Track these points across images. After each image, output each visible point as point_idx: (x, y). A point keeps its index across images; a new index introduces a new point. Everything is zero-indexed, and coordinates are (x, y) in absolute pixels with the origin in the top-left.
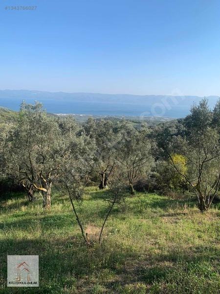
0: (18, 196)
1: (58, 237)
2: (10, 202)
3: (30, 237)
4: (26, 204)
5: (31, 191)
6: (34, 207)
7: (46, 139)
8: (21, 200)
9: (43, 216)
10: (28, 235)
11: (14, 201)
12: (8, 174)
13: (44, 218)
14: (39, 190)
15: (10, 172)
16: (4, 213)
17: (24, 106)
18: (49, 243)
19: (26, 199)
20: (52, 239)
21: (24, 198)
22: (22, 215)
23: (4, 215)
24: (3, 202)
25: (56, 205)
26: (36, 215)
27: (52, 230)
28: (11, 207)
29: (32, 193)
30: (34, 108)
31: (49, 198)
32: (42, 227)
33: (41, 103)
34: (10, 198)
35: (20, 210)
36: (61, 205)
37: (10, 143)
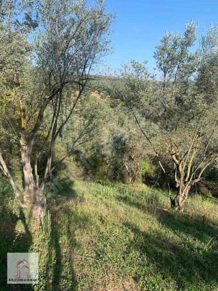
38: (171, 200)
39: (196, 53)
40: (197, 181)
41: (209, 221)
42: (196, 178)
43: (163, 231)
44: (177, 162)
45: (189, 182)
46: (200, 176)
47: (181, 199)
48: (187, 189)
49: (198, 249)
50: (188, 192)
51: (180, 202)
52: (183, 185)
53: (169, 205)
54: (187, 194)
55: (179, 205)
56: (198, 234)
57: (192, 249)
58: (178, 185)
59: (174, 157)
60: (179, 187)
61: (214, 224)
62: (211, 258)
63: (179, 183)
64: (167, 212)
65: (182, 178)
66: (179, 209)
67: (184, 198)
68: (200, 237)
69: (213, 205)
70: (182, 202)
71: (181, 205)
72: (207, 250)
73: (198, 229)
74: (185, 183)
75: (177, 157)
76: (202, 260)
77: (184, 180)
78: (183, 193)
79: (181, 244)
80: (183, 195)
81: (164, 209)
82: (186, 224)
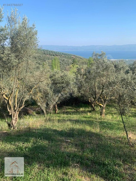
0: (86, 107)
1: (109, 135)
2: (81, 109)
3: (93, 131)
4: (90, 112)
5: (93, 105)
6: (95, 114)
7: (106, 75)
8: (87, 109)
9: (100, 121)
10: (92, 129)
11: (84, 109)
12: (81, 94)
13: (101, 122)
14: (99, 105)
15: (83, 92)
16: (79, 114)
17: (94, 54)
18: (104, 137)
19: (90, 109)
20: (106, 135)
21: (89, 108)
22: (88, 118)
23: (79, 116)
24: (78, 108)
25: (108, 116)
26: (96, 119)
27: (106, 130)
28: (82, 112)
29: (93, 106)
30: (100, 56)
31: (104, 111)
32: (100, 127)
33: (105, 52)
34: (82, 107)
35: (87, 114)
36: (111, 116)
37: (85, 77)
38: (8, 124)
39: (5, 27)
40: (22, 108)
41: (33, 129)
42: (21, 106)
43: (3, 146)
44: (7, 99)
45: (17, 110)
46: (23, 104)
47: (14, 122)
48: (17, 114)
49: (26, 148)
50: (18, 116)
51: (14, 123)
52: (14, 112)
53: (7, 128)
54: (17, 118)
55: (13, 126)
56: (26, 139)
57: (22, 150)
58: (10, 114)
59: (4, 96)
60: (11, 114)
61: (36, 130)
62: (33, 150)
63: (11, 112)
64: (6, 132)
65: (12, 109)
66: (14, 128)
67: (16, 121)
68: (27, 141)
69: (35, 119)
70: (15, 123)
71: (15, 125)
72: (31, 146)
73: (26, 136)
74: (15, 111)
75: (6, 96)
76: (28, 153)
77: (14, 109)
78: (15, 117)
79: (15, 150)
80: (15, 119)
81: (4, 132)
82: (19, 136)
